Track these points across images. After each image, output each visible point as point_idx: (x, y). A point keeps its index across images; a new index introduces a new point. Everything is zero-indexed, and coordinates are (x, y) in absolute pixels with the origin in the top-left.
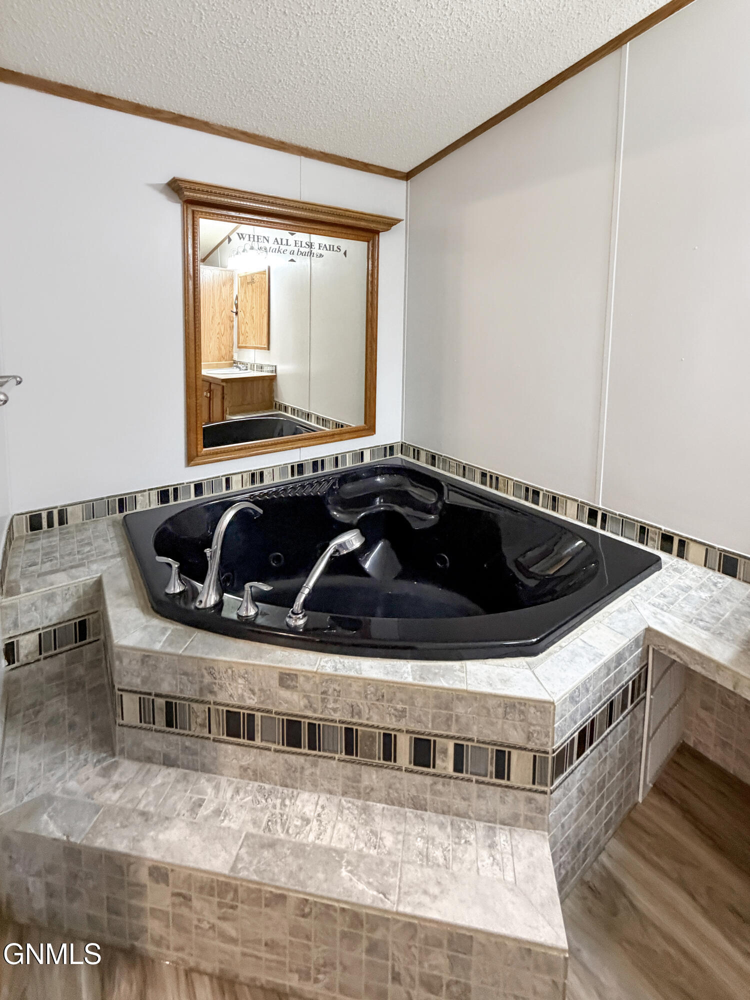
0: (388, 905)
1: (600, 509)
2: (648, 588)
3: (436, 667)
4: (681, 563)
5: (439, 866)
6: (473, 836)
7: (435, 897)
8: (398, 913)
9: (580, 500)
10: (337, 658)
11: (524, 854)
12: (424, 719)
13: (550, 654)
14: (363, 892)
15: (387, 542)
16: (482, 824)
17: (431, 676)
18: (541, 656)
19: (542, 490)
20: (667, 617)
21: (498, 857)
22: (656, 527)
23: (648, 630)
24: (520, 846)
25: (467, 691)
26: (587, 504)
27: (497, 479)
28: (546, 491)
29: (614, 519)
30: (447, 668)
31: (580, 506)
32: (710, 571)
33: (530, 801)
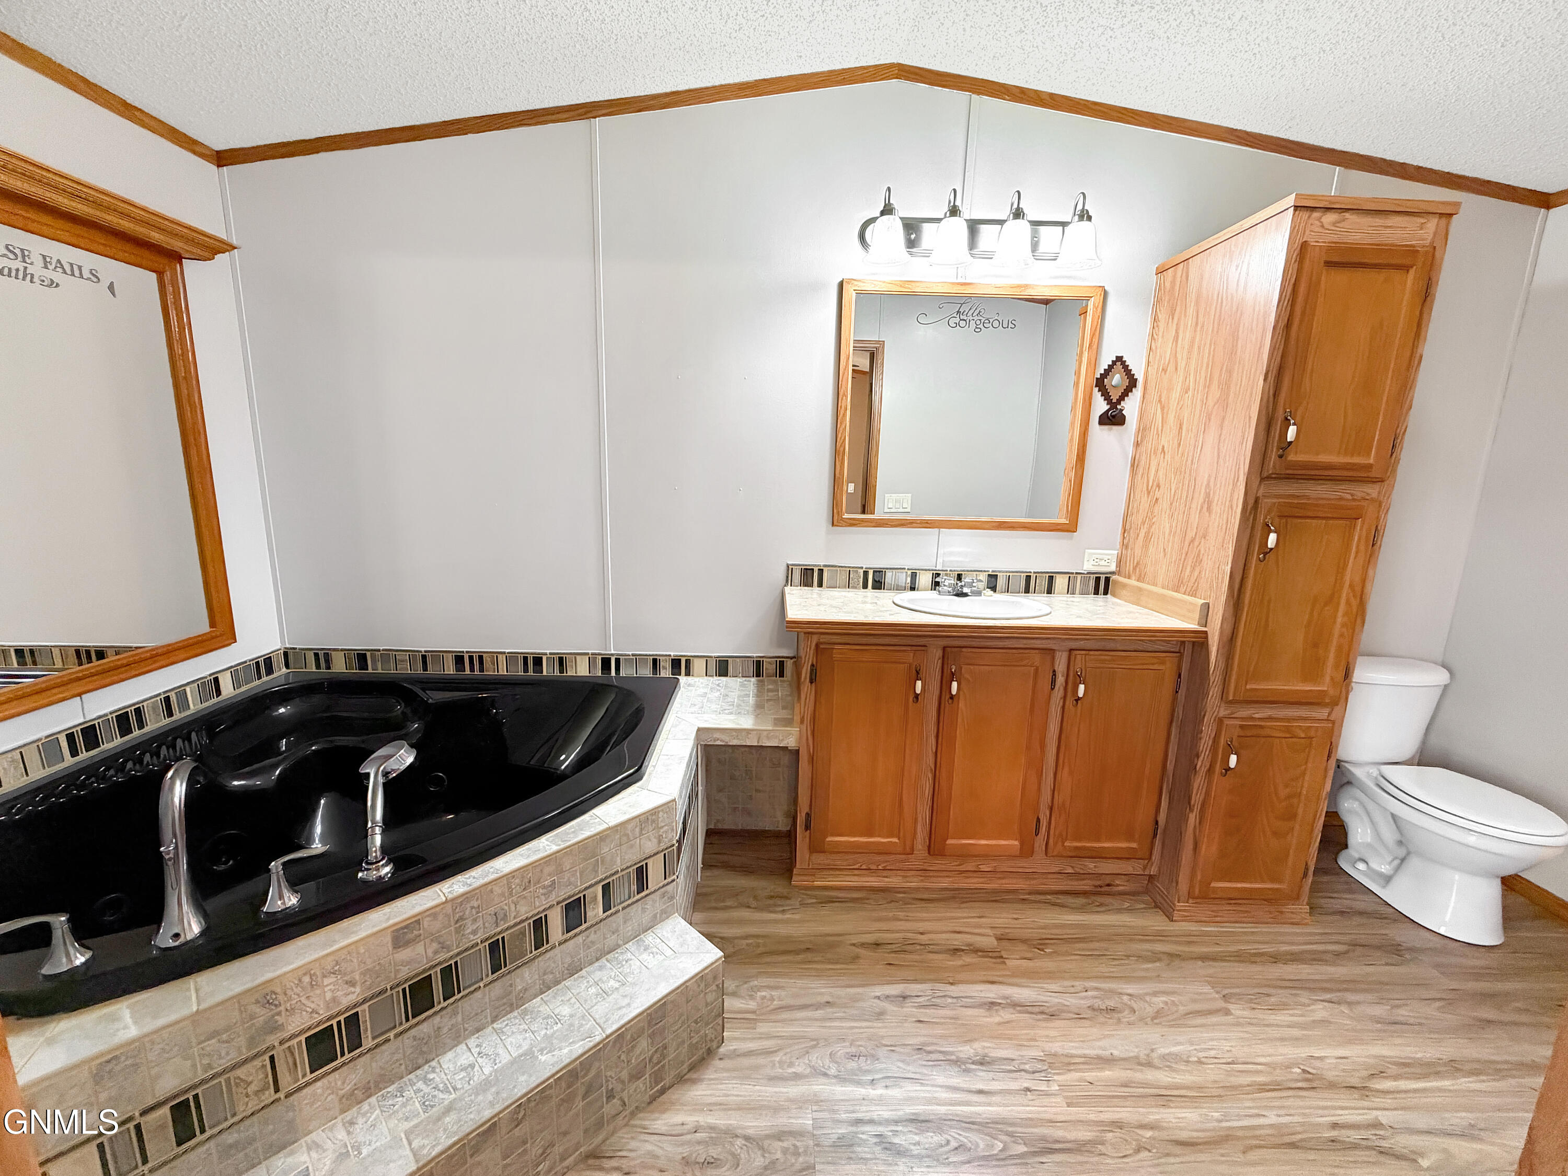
0: (598, 1039)
1: (612, 655)
2: (681, 704)
3: (571, 828)
4: (690, 679)
5: (617, 989)
6: (629, 954)
7: (629, 1005)
8: (607, 1037)
9: (590, 652)
10: (459, 877)
11: (669, 935)
12: (573, 879)
13: (650, 774)
14: (571, 1051)
15: (333, 794)
16: (630, 943)
17: (572, 836)
18: (644, 778)
19: (546, 654)
20: (706, 717)
21: (655, 950)
22: (666, 655)
23: (699, 730)
24: (665, 933)
25: (609, 828)
26: (599, 654)
27: (481, 658)
28: (551, 654)
29: (628, 661)
30: (579, 825)
31: (592, 659)
32: (710, 678)
33: (663, 895)
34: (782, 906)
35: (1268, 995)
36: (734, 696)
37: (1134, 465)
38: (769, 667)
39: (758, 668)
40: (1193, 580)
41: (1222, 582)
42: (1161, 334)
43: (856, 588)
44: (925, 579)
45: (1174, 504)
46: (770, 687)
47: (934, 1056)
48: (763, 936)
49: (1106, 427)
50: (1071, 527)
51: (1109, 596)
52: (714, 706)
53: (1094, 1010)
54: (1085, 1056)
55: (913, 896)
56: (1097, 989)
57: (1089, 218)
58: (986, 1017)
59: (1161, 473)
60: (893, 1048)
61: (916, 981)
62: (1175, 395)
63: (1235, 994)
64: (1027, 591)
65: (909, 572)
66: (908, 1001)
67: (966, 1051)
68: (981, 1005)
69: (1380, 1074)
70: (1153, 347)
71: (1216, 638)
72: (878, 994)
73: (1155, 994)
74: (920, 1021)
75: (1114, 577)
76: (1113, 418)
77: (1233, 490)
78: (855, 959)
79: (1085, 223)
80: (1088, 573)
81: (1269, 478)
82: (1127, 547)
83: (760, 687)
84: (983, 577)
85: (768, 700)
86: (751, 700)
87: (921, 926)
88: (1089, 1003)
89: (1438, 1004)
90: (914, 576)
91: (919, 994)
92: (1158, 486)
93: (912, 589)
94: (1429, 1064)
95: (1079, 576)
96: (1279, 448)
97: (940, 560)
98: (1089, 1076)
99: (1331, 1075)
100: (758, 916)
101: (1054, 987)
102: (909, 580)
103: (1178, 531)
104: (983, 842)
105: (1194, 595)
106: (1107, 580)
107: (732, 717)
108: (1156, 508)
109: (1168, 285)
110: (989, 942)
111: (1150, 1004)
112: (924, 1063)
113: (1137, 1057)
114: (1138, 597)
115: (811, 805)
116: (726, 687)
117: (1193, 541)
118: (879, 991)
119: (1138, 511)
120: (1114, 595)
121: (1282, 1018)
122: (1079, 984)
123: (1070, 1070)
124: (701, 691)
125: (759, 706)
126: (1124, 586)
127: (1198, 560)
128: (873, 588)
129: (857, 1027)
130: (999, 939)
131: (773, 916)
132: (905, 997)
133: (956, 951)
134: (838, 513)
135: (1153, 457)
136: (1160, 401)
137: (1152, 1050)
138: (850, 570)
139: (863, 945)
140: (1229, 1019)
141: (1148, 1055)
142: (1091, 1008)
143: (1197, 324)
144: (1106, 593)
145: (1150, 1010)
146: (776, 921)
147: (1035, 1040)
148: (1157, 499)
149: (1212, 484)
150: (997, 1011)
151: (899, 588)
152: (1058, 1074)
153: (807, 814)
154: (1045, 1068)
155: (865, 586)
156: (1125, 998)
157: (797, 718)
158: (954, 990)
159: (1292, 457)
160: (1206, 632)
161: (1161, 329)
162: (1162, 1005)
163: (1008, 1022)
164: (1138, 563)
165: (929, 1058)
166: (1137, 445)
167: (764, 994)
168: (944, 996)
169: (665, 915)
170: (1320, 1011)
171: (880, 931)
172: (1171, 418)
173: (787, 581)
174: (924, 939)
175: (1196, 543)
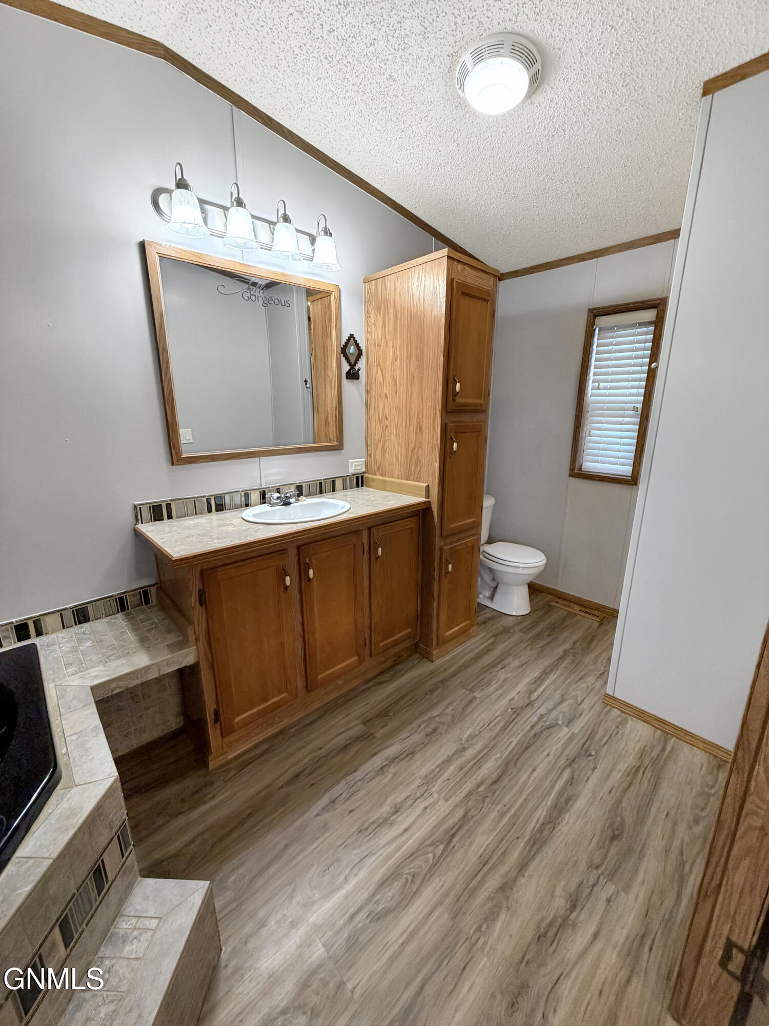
2: (52, 669)
4: (44, 638)
13: (67, 766)
16: (103, 949)
20: (91, 672)
21: (135, 933)
23: (93, 688)
32: (70, 629)
33: (124, 873)
34: (209, 793)
35: (483, 679)
36: (110, 638)
37: (367, 405)
38: (133, 599)
39: (121, 604)
40: (417, 472)
41: (435, 472)
42: (373, 321)
43: (202, 513)
44: (255, 497)
45: (398, 428)
46: (142, 617)
47: (371, 829)
48: (207, 830)
49: (350, 381)
50: (339, 447)
51: (364, 487)
52: (94, 657)
53: (429, 735)
54: (438, 766)
55: (302, 725)
56: (423, 722)
57: (331, 235)
58: (383, 779)
59: (387, 410)
60: (345, 844)
61: (333, 786)
62: (389, 361)
63: (473, 687)
64: (321, 492)
65: (243, 494)
66: (336, 802)
67: (386, 809)
68: (377, 774)
69: (531, 692)
70: (369, 330)
71: (436, 503)
72: (316, 812)
73: (447, 707)
74: (351, 811)
75: (365, 475)
76: (353, 375)
77: (434, 419)
78: (287, 797)
79: (328, 238)
80: (353, 475)
81: (450, 412)
82: (370, 456)
83: (130, 619)
84: (293, 488)
85: (149, 631)
86: (130, 636)
87: (318, 743)
88: (423, 734)
89: (529, 648)
90: (247, 495)
91: (341, 792)
92: (386, 418)
93: (247, 505)
94: (540, 677)
95: (348, 478)
96: (453, 395)
97: (263, 481)
98: (445, 776)
99: (520, 704)
100: (194, 814)
101: (405, 735)
102: (243, 499)
103: (403, 444)
104: (339, 667)
105: (419, 481)
106: (362, 477)
107: (122, 661)
108: (387, 431)
109: (373, 291)
110: (358, 730)
111: (447, 715)
112: (367, 839)
113: (458, 749)
114: (384, 486)
115: (217, 702)
116: (93, 632)
117: (413, 450)
118: (315, 809)
119: (375, 434)
120: (367, 486)
121: (493, 687)
122: (415, 724)
123: (437, 780)
124: (67, 647)
125: (143, 641)
126: (374, 480)
127: (418, 461)
128: (217, 511)
129: (315, 849)
130: (364, 723)
131: (207, 806)
132: (333, 802)
133: (346, 747)
134: (177, 454)
135: (379, 400)
136: (379, 365)
137: (461, 740)
138: (195, 500)
139: (288, 783)
140: (478, 701)
141: (461, 744)
142: (427, 735)
143: (397, 319)
144: (362, 486)
145: (449, 718)
146: (212, 809)
147: (413, 774)
148: (386, 426)
149: (420, 416)
150: (387, 771)
151: (235, 507)
152: (433, 787)
153: (215, 710)
154: (426, 788)
155: (210, 511)
156: (437, 719)
157: (192, 638)
158: (359, 775)
159: (459, 400)
160: (430, 502)
161: (373, 319)
162: (452, 712)
163: (396, 774)
164: (379, 466)
165: (368, 833)
166: (367, 392)
167: (233, 878)
168: (355, 783)
169: (129, 888)
170: (502, 675)
171: (294, 764)
172: (388, 376)
173: (137, 520)
174: (323, 752)
175: (416, 451)
